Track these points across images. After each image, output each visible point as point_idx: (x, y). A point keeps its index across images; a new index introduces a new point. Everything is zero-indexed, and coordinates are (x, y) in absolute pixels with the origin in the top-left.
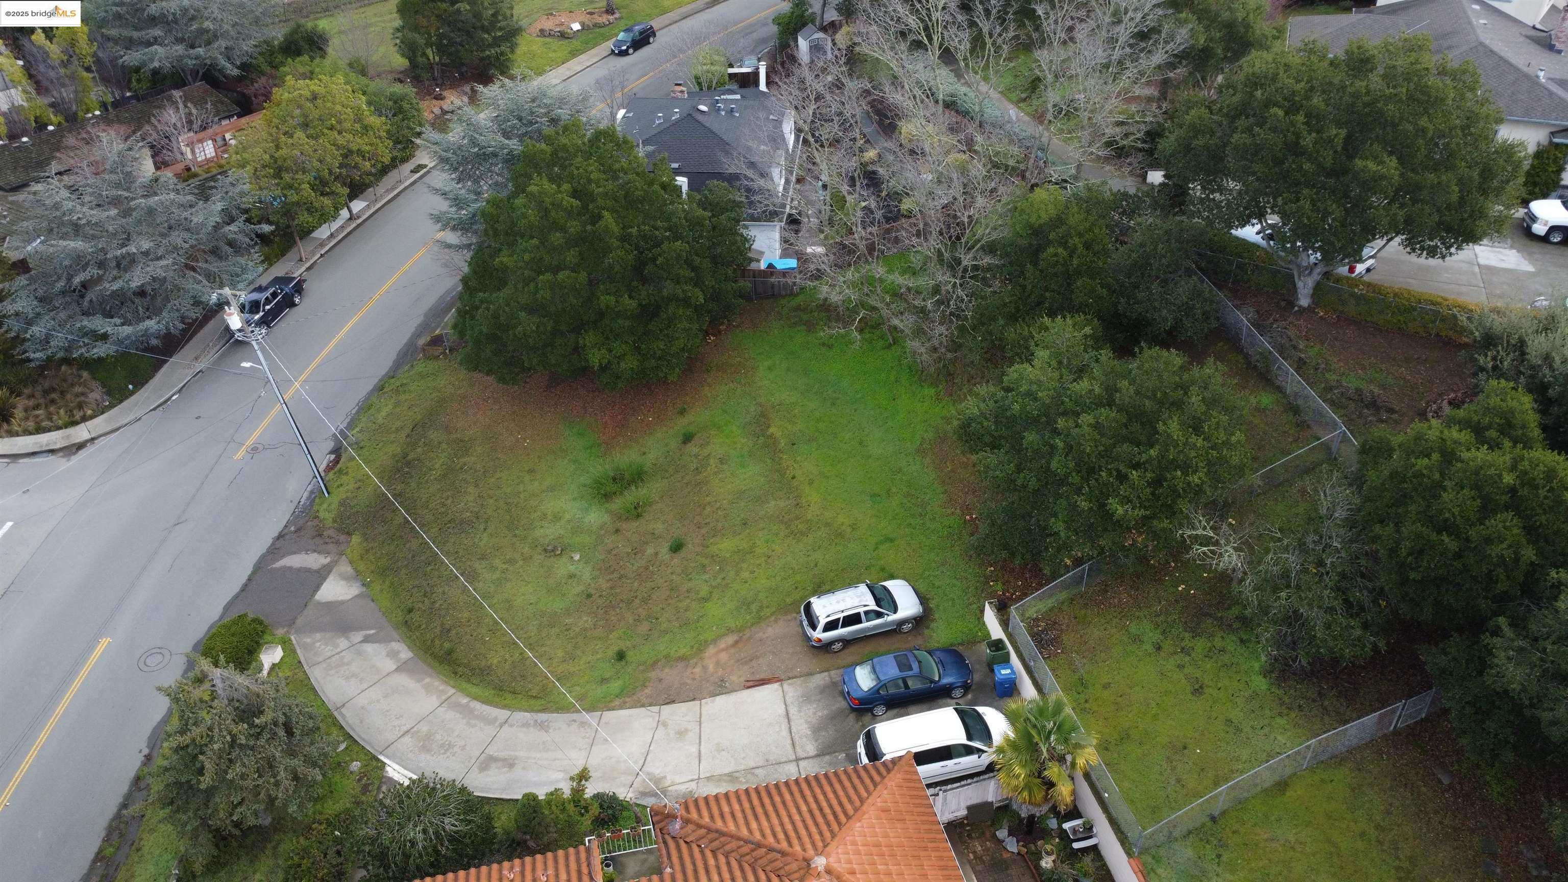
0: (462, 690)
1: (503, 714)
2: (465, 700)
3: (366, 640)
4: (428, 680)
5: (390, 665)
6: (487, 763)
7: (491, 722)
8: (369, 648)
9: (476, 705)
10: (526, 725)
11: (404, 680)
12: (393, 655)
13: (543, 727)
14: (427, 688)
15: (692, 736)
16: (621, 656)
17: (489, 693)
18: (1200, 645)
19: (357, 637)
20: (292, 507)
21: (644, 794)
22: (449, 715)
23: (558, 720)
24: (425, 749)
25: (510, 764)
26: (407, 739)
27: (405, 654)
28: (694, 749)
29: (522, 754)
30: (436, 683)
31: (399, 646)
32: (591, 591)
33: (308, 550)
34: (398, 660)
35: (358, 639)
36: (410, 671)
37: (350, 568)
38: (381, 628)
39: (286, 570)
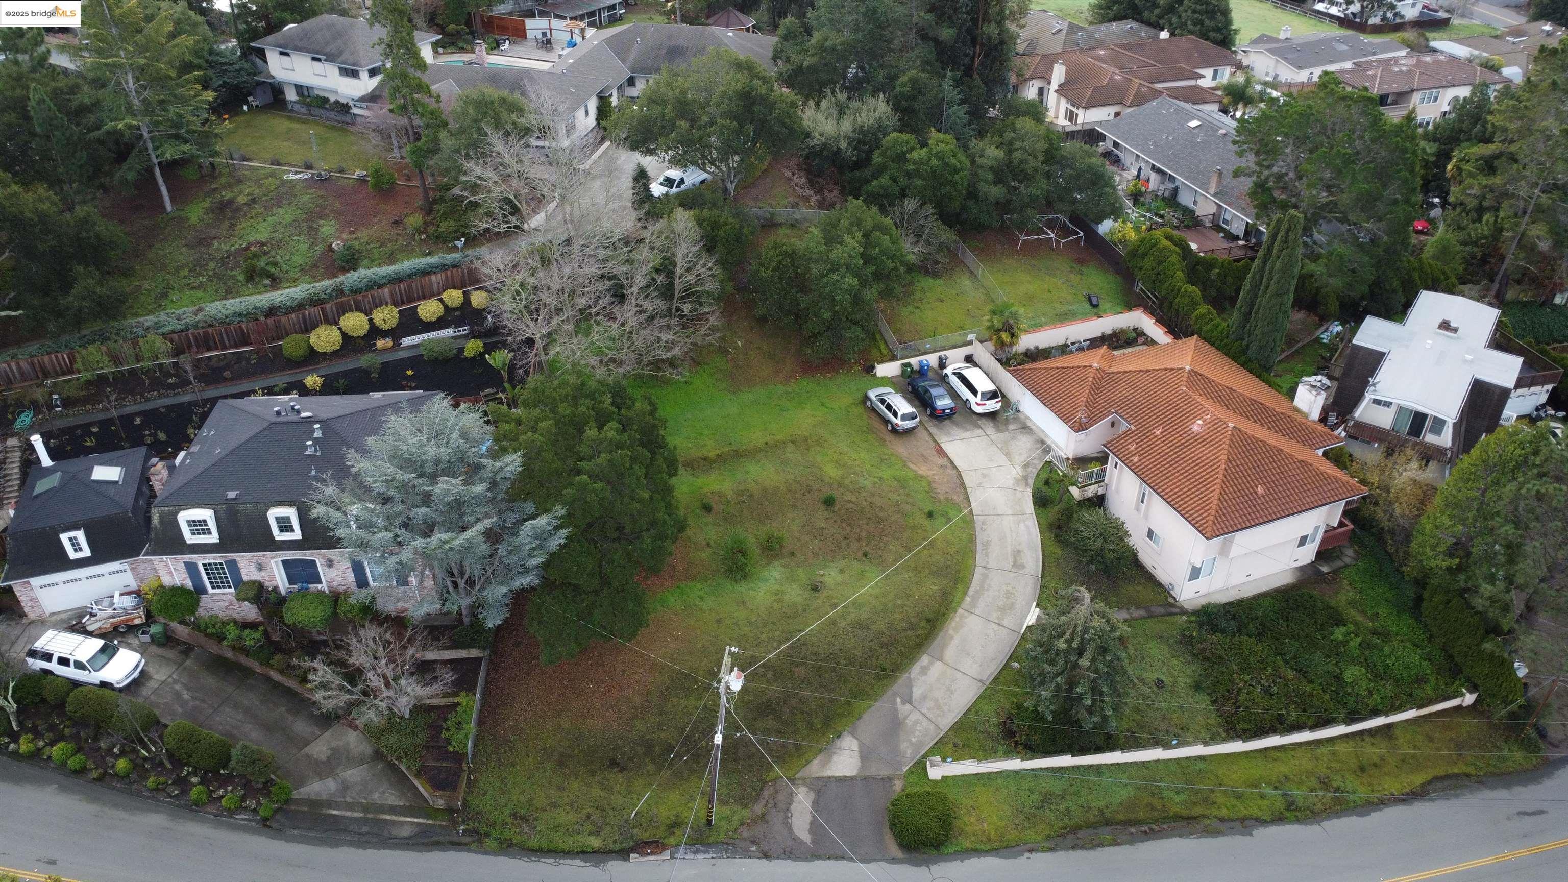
0: (959, 604)
1: (978, 572)
2: (968, 599)
3: (908, 700)
4: (951, 632)
5: (937, 666)
6: (1018, 565)
7: (985, 576)
8: (917, 692)
9: (971, 592)
10: (987, 555)
11: (950, 653)
12: (924, 671)
13: (987, 545)
14: (956, 630)
15: (986, 472)
16: (930, 515)
17: (960, 587)
18: (918, 295)
19: (905, 709)
20: (722, 862)
21: (1027, 484)
22: (981, 604)
23: (981, 538)
24: (1012, 606)
25: (1017, 553)
26: (1006, 622)
27: (925, 660)
28: (995, 469)
29: (1009, 549)
30: (953, 624)
31: (915, 670)
32: (860, 554)
33: (787, 817)
34: (931, 663)
35: (908, 707)
36: (944, 647)
37: (816, 762)
38: (895, 695)
39: (814, 827)
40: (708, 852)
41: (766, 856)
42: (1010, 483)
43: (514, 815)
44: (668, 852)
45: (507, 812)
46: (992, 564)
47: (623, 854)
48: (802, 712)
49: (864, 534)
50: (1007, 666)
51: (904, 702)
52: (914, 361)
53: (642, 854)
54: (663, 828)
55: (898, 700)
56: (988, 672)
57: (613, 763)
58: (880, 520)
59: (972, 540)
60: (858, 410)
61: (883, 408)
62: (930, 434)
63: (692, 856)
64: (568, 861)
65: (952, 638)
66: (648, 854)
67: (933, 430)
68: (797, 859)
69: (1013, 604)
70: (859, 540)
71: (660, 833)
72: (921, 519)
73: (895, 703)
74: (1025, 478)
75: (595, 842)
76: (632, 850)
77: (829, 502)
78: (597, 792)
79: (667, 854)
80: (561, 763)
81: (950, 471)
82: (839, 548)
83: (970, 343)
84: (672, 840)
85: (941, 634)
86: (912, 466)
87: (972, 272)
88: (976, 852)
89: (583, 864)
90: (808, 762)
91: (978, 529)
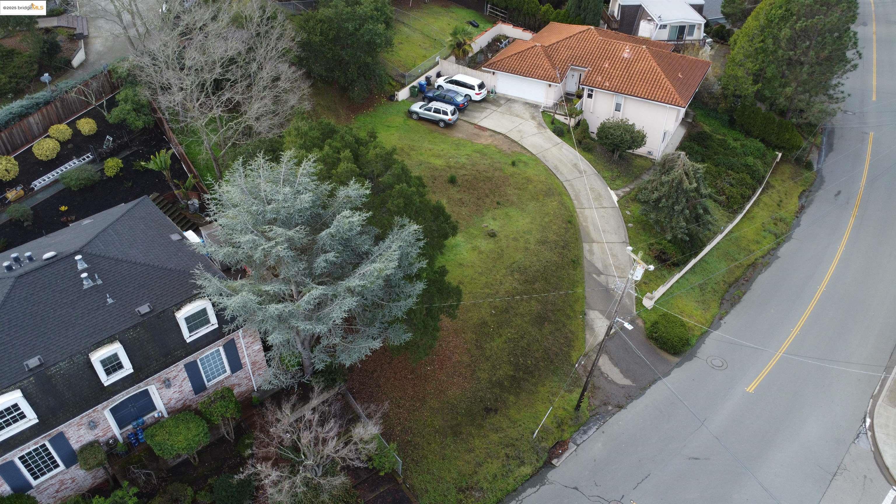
0: (573, 206)
1: (566, 184)
2: (575, 202)
3: (599, 273)
4: (584, 224)
5: (595, 246)
6: (582, 172)
7: (572, 185)
8: (599, 266)
10: (561, 173)
11: (594, 235)
12: (591, 252)
13: (556, 167)
14: (585, 222)
15: (517, 129)
16: (513, 164)
17: (565, 197)
19: (602, 279)
20: (605, 427)
21: (544, 128)
22: (584, 201)
23: (551, 166)
24: (600, 195)
25: (575, 165)
26: (605, 205)
27: (586, 246)
28: (520, 126)
29: (569, 165)
30: (581, 219)
31: (586, 254)
32: (495, 204)
33: (606, 378)
34: (591, 247)
35: (603, 277)
36: (588, 234)
37: (588, 336)
38: (590, 274)
39: (625, 373)
40: (590, 428)
41: (620, 407)
42: (535, 130)
43: (461, 490)
44: (571, 444)
45: (454, 492)
46: (569, 178)
47: (548, 465)
48: (559, 311)
49: (487, 191)
50: (628, 229)
51: (599, 276)
52: (415, 83)
53: (558, 456)
54: (555, 430)
55: (594, 276)
56: (623, 235)
57: (488, 410)
58: (490, 179)
59: (547, 169)
60: (411, 123)
61: (432, 113)
62: (465, 121)
63: (585, 437)
64: (524, 495)
65: (588, 227)
66: (562, 454)
67: (465, 118)
68: (637, 397)
69: (599, 194)
70: (487, 196)
71: (557, 435)
72: (512, 169)
73: (595, 279)
74: (540, 124)
75: (527, 470)
76: (550, 459)
77: (452, 181)
78: (494, 437)
79: (572, 447)
80: (456, 434)
81: (497, 137)
82: (480, 206)
83: (438, 63)
84: (566, 436)
85: (581, 228)
86: (476, 141)
87: (403, 23)
88: (704, 335)
89: (535, 489)
90: (584, 339)
91: (544, 162)
